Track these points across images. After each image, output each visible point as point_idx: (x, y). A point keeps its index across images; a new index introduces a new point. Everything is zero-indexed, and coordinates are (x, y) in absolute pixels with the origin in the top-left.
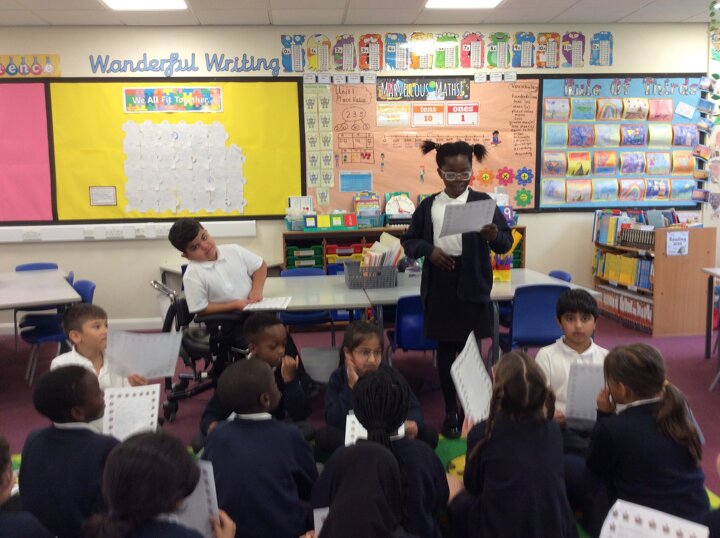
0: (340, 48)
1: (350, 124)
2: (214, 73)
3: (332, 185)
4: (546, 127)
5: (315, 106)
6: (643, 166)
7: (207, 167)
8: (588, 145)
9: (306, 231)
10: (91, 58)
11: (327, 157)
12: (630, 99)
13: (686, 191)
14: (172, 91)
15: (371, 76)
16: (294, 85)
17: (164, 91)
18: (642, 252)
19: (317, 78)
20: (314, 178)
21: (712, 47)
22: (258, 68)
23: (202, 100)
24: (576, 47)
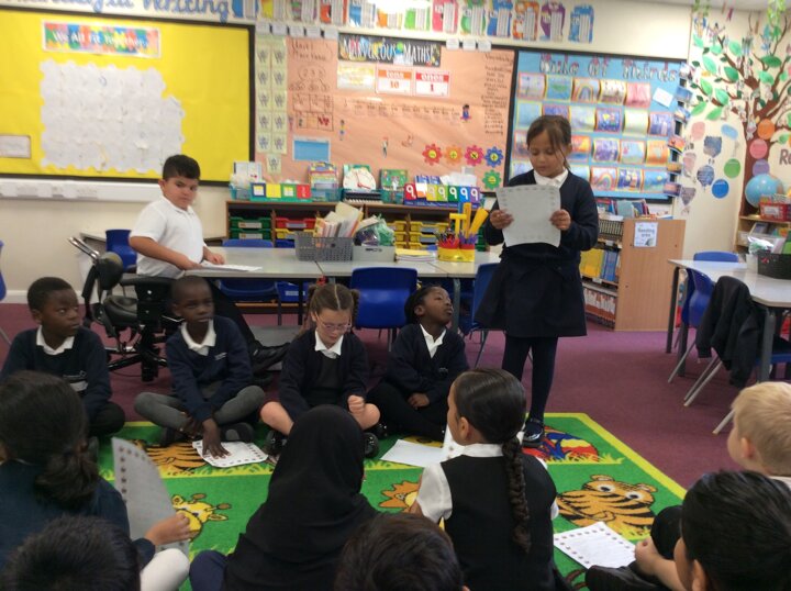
1: (307, 84)
2: (152, 12)
3: (285, 151)
4: (520, 104)
5: (268, 60)
6: (616, 153)
7: (139, 119)
9: (253, 200)
11: (279, 119)
12: (608, 81)
13: (657, 183)
16: (245, 33)
17: (93, 29)
18: (609, 243)
19: (271, 28)
20: (264, 142)
21: (694, 32)
22: (204, 10)
24: (555, 19)
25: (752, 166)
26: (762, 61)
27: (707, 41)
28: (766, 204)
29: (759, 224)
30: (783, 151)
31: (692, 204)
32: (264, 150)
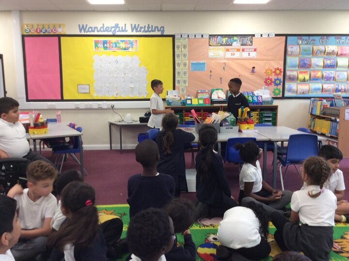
2: (134, 33)
3: (187, 85)
4: (289, 59)
5: (180, 48)
6: (334, 78)
7: (130, 76)
8: (308, 68)
10: (79, 25)
11: (185, 72)
12: (329, 46)
14: (115, 41)
15: (206, 35)
16: (171, 38)
17: (112, 41)
18: (333, 118)
19: (181, 35)
20: (179, 82)
23: (129, 46)
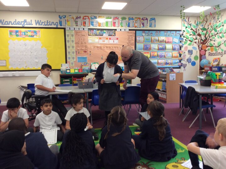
0: (77, 20)
1: (80, 42)
2: (38, 26)
3: (75, 60)
4: (137, 44)
5: (69, 37)
7: (35, 54)
8: (149, 50)
9: (67, 74)
12: (161, 37)
13: (176, 63)
14: (24, 31)
15: (86, 28)
16: (63, 30)
17: (22, 31)
18: (163, 80)
19: (70, 28)
20: (69, 58)
22: (52, 25)
23: (34, 34)
24: (145, 22)
25: (202, 57)
26: (201, 29)
27: (186, 25)
28: (206, 67)
29: (205, 72)
30: (209, 53)
31: (186, 68)
32: (69, 60)
